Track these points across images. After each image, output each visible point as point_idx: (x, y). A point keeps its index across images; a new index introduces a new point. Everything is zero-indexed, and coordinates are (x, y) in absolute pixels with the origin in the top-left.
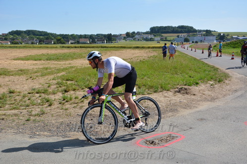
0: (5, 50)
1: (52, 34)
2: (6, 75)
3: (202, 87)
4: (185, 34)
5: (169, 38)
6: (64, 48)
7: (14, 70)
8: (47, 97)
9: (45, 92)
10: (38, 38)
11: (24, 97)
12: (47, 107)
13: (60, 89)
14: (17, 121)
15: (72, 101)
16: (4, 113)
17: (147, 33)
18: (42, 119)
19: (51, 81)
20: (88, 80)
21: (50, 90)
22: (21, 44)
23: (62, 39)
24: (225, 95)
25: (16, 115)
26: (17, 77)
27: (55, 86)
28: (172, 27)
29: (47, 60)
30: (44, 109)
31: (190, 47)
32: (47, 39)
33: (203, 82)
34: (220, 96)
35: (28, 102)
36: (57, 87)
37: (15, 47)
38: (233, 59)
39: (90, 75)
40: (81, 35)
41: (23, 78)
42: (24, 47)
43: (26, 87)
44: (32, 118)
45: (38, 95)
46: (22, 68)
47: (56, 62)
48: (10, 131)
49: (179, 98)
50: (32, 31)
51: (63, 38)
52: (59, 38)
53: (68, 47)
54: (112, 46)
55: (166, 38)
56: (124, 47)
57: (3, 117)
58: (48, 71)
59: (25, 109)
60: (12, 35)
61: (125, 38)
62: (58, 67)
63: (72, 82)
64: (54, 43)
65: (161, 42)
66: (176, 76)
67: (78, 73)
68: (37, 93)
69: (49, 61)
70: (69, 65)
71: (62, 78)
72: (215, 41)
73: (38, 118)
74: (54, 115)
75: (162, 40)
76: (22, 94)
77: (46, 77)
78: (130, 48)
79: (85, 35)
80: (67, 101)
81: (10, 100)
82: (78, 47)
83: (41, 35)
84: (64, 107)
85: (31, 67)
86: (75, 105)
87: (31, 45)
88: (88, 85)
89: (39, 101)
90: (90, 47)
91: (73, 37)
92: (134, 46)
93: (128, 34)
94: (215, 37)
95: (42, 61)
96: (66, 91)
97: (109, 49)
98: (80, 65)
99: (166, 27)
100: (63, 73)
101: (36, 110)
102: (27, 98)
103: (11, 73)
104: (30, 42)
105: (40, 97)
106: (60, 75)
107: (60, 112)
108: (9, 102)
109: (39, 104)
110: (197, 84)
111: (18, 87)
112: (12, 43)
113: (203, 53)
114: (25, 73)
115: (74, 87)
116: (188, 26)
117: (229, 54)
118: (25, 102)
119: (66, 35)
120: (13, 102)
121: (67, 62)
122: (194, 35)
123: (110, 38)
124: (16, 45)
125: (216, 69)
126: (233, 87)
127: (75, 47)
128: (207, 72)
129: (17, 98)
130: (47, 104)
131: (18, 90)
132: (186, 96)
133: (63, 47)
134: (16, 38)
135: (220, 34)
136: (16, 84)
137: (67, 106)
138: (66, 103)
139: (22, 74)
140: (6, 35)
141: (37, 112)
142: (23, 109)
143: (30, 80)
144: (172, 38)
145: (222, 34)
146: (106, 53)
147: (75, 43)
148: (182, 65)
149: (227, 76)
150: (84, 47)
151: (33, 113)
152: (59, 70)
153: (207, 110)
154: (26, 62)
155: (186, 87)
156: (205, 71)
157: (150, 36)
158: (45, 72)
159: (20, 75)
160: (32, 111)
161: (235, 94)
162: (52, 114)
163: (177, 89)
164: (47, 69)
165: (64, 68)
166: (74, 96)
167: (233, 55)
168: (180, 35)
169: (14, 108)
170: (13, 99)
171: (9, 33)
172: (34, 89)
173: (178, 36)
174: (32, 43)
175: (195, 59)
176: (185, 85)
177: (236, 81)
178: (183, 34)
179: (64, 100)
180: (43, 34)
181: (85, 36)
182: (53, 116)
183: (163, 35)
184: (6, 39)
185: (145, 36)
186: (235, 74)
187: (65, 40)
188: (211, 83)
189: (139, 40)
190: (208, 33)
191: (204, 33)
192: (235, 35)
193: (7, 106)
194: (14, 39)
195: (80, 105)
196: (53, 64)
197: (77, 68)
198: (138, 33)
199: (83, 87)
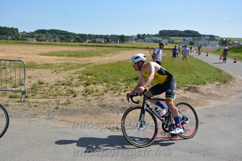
0: (32, 46)
1: (71, 34)
2: (34, 68)
3: (209, 86)
4: (191, 38)
5: (175, 41)
6: (82, 47)
7: (40, 64)
8: (71, 88)
9: (69, 84)
10: (59, 37)
11: (51, 88)
12: (71, 98)
13: (82, 82)
14: (47, 108)
15: (94, 94)
16: (36, 101)
17: (156, 36)
18: (69, 108)
19: (73, 75)
20: (105, 76)
21: (74, 83)
22: (45, 41)
23: (81, 39)
24: (230, 95)
25: (46, 103)
26: (44, 70)
27: (77, 80)
28: (179, 31)
29: (68, 56)
30: (70, 99)
31: (195, 50)
32: (67, 37)
33: (210, 82)
34: (225, 95)
35: (55, 92)
36: (79, 81)
37: (40, 44)
38: (235, 62)
39: (107, 71)
40: (97, 35)
41: (49, 71)
42: (48, 44)
43: (52, 80)
44: (60, 106)
45: (63, 87)
46: (47, 62)
47: (76, 59)
48: (42, 116)
49: (189, 95)
50: (55, 30)
51: (82, 37)
52: (78, 37)
53: (86, 46)
54: (124, 46)
55: (173, 41)
56: (136, 48)
57: (36, 104)
58: (70, 66)
59: (54, 98)
60: (38, 33)
61: (136, 39)
62: (78, 62)
63: (91, 77)
64: (73, 42)
65: (169, 44)
66: (185, 76)
67: (96, 68)
68: (63, 85)
69: (70, 57)
70: (88, 62)
71: (83, 72)
72: (218, 46)
73: (65, 107)
74: (79, 105)
75: (170, 43)
76: (50, 85)
77: (69, 71)
78: (141, 48)
79: (101, 35)
80: (89, 94)
81: (40, 90)
82: (95, 46)
83: (62, 34)
84: (87, 99)
85: (55, 62)
86: (97, 97)
87: (54, 43)
88: (107, 80)
89: (65, 92)
90: (105, 46)
91: (90, 36)
92: (144, 47)
93: (139, 36)
94: (218, 42)
95: (64, 57)
96: (87, 85)
97: (122, 48)
98: (97, 62)
99: (173, 31)
100: (83, 68)
101: (63, 100)
102: (54, 89)
103: (39, 67)
104: (52, 40)
105: (65, 88)
106: (80, 69)
107: (84, 103)
108: (39, 92)
109: (65, 95)
110: (204, 83)
111: (45, 79)
112: (38, 40)
113: (207, 55)
114: (50, 67)
115: (94, 81)
116: (193, 31)
117: (232, 57)
118: (53, 92)
119: (84, 35)
120: (43, 92)
121: (86, 59)
122: (199, 40)
123: (122, 39)
124: (41, 42)
125: (220, 71)
126: (237, 88)
127: (92, 46)
128: (212, 73)
129: (46, 88)
130: (72, 95)
131: (46, 82)
132: (195, 94)
133: (81, 45)
134: (42, 36)
135: (222, 39)
136: (43, 77)
137: (90, 97)
138: (88, 95)
139: (47, 68)
140: (33, 33)
141: (64, 102)
142: (52, 99)
143: (55, 73)
144: (178, 41)
145: (224, 40)
146: (119, 53)
147: (91, 42)
148: (189, 66)
149: (231, 78)
150: (100, 46)
151: (61, 102)
152: (79, 66)
153: (215, 108)
154: (51, 57)
155: (194, 86)
156: (210, 72)
157: (158, 39)
158: (67, 67)
159: (46, 69)
160: (60, 100)
161: (240, 94)
162: (77, 104)
163: (186, 88)
164: (68, 64)
165: (83, 64)
166: (94, 89)
167: (235, 59)
168: (186, 38)
169: (44, 97)
170: (42, 89)
171: (36, 31)
172: (59, 82)
173: (184, 40)
174: (55, 41)
175: (200, 61)
176: (194, 84)
177: (239, 82)
178: (189, 38)
179: (86, 92)
180: (64, 33)
181: (101, 37)
182: (77, 106)
183: (170, 38)
184: (32, 37)
185: (154, 38)
186: (238, 76)
187: (83, 40)
188: (217, 83)
189: (148, 41)
190: (212, 37)
191: (208, 37)
192: (236, 41)
193: (38, 95)
194: (39, 37)
195: (101, 97)
196: (74, 60)
197: (95, 65)
198: (148, 35)
199: (102, 82)
